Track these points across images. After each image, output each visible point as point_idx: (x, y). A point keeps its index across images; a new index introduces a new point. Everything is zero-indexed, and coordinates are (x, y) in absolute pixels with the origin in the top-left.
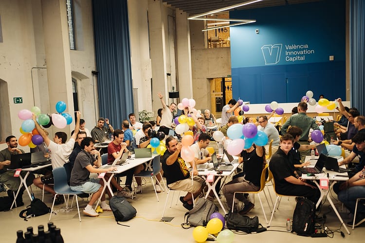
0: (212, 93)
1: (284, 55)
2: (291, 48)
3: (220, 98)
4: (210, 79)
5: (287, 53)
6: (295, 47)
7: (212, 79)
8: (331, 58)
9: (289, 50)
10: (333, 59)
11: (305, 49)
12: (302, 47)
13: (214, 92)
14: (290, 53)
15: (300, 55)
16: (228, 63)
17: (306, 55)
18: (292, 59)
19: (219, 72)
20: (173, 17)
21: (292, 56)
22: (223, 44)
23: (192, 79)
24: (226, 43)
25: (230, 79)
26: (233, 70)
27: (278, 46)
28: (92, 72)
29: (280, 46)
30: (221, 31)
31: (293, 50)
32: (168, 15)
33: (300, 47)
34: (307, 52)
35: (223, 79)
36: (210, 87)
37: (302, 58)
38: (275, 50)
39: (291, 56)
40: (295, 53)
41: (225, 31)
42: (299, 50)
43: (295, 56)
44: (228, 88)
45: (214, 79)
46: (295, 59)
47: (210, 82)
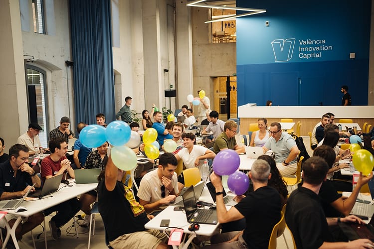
0: (216, 93)
1: (296, 52)
2: (305, 43)
3: (224, 99)
4: (214, 78)
5: (300, 49)
6: (310, 42)
7: (216, 77)
8: (352, 56)
9: (303, 46)
10: (354, 57)
11: (322, 45)
12: (318, 42)
13: (217, 92)
14: (305, 49)
15: (316, 52)
16: (233, 60)
17: (323, 52)
18: (306, 56)
19: (224, 70)
20: (173, 6)
21: (307, 52)
22: (230, 39)
23: (193, 77)
24: (232, 39)
25: (235, 78)
26: (239, 68)
27: (290, 41)
28: (66, 62)
29: (293, 41)
30: (227, 26)
31: (308, 46)
32: (167, 4)
33: (316, 42)
34: (324, 48)
35: (228, 78)
36: (213, 86)
37: (318, 56)
38: (287, 45)
39: (304, 53)
40: (310, 49)
41: (233, 26)
42: (314, 45)
43: (310, 52)
44: (234, 88)
45: (218, 78)
46: (309, 56)
47: (213, 81)
